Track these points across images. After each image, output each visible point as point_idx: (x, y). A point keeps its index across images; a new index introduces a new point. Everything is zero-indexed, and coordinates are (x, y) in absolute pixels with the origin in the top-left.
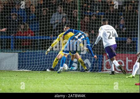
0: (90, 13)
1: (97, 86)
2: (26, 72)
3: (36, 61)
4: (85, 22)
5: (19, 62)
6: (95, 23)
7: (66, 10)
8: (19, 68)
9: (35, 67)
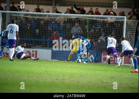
0: (95, 28)
1: (97, 71)
2: (56, 61)
3: (62, 55)
4: (91, 33)
5: (52, 55)
6: (98, 34)
7: (81, 25)
8: (52, 59)
9: (61, 58)
